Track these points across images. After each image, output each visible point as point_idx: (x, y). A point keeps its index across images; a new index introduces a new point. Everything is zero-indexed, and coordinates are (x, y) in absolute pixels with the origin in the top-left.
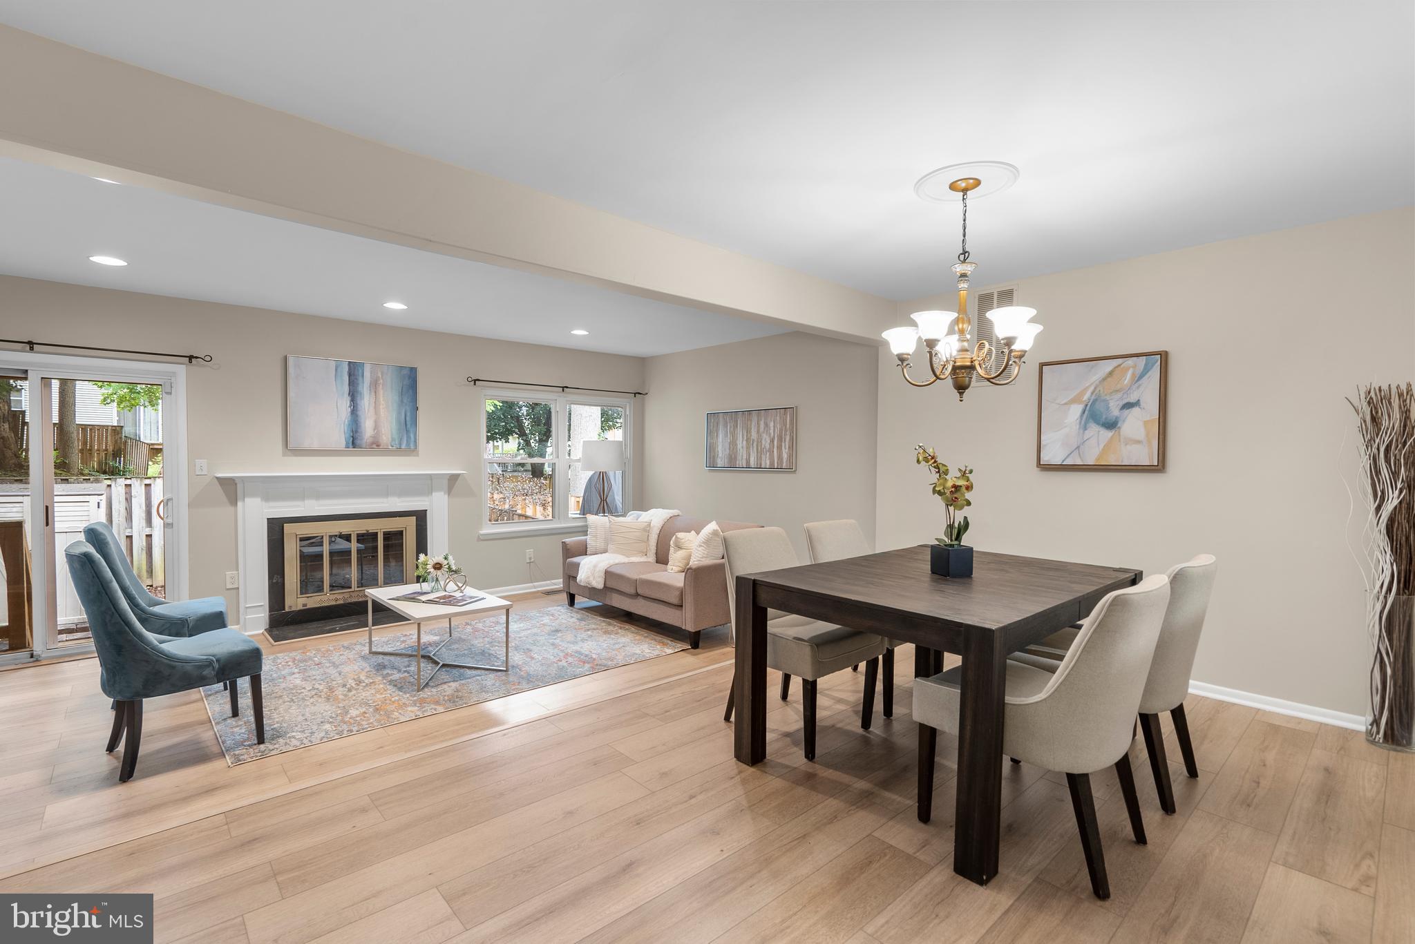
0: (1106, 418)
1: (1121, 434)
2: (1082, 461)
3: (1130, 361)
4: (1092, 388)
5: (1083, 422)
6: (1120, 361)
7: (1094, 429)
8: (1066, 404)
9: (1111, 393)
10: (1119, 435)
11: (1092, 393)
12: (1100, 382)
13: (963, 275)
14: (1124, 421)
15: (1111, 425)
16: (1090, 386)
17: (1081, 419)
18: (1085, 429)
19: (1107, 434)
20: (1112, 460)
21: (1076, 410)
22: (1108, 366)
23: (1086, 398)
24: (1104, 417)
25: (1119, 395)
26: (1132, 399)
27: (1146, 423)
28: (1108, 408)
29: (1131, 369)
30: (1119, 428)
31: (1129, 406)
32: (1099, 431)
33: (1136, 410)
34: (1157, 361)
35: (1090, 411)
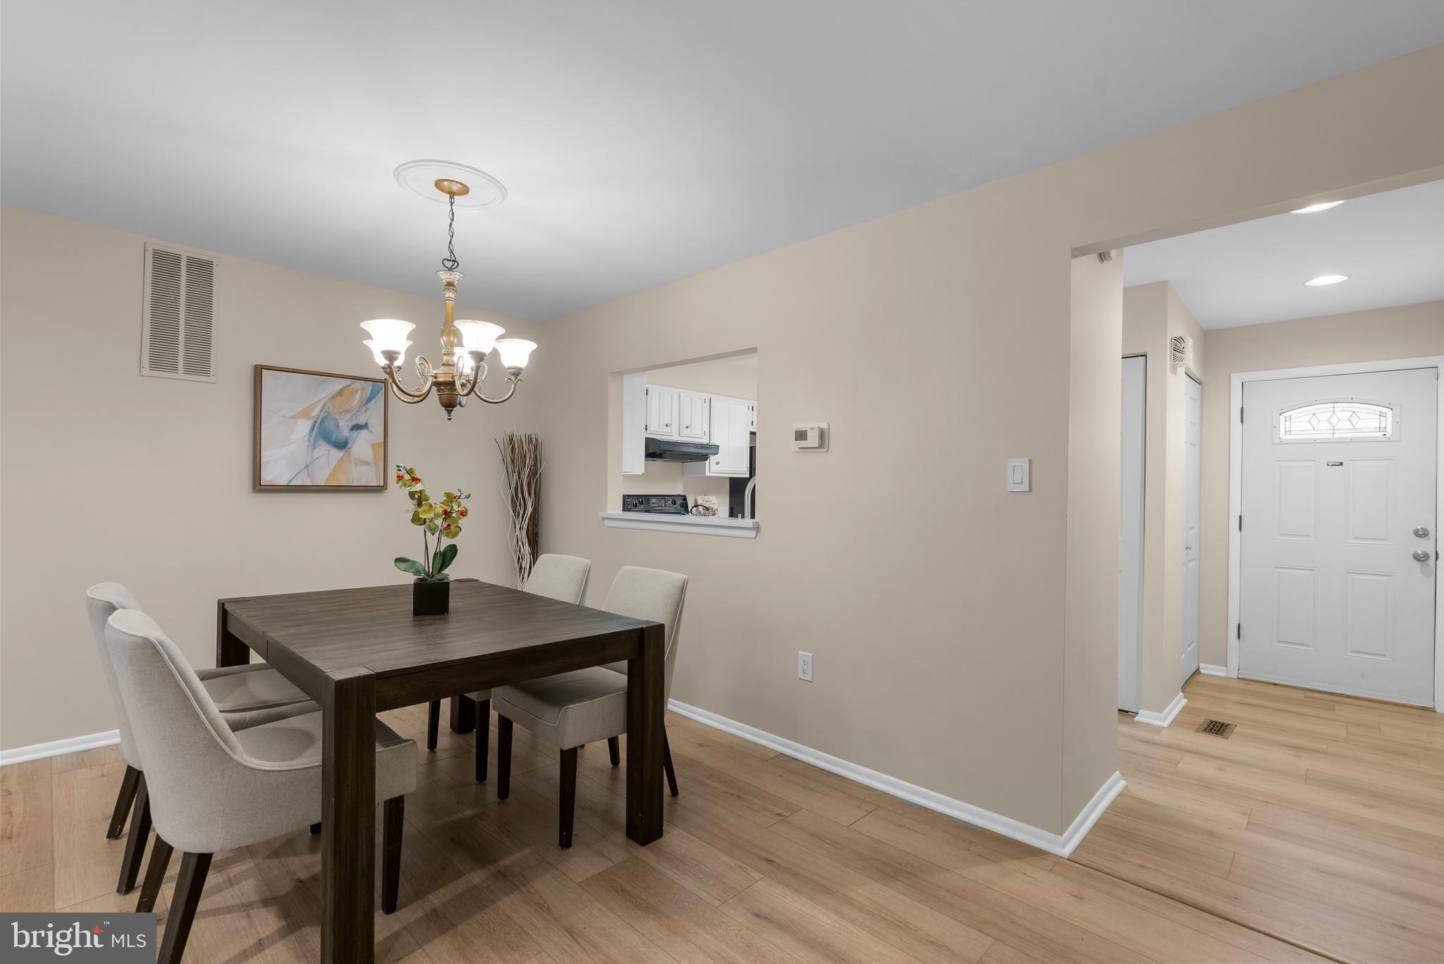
0: (336, 438)
1: (352, 454)
2: (312, 481)
3: (358, 384)
4: (320, 405)
5: (312, 440)
6: (349, 381)
7: (324, 449)
8: (292, 417)
9: (341, 412)
10: (350, 457)
11: (321, 410)
12: (329, 399)
13: (450, 284)
14: (354, 442)
15: (342, 445)
16: (319, 401)
17: (310, 436)
18: (314, 447)
19: (337, 454)
20: (343, 481)
21: (304, 426)
22: (339, 384)
23: (315, 412)
24: (334, 436)
25: (349, 415)
26: (361, 421)
27: (374, 445)
28: (338, 427)
29: (359, 393)
30: (350, 449)
31: (357, 427)
32: (329, 451)
33: (364, 432)
34: (381, 389)
35: (319, 428)
